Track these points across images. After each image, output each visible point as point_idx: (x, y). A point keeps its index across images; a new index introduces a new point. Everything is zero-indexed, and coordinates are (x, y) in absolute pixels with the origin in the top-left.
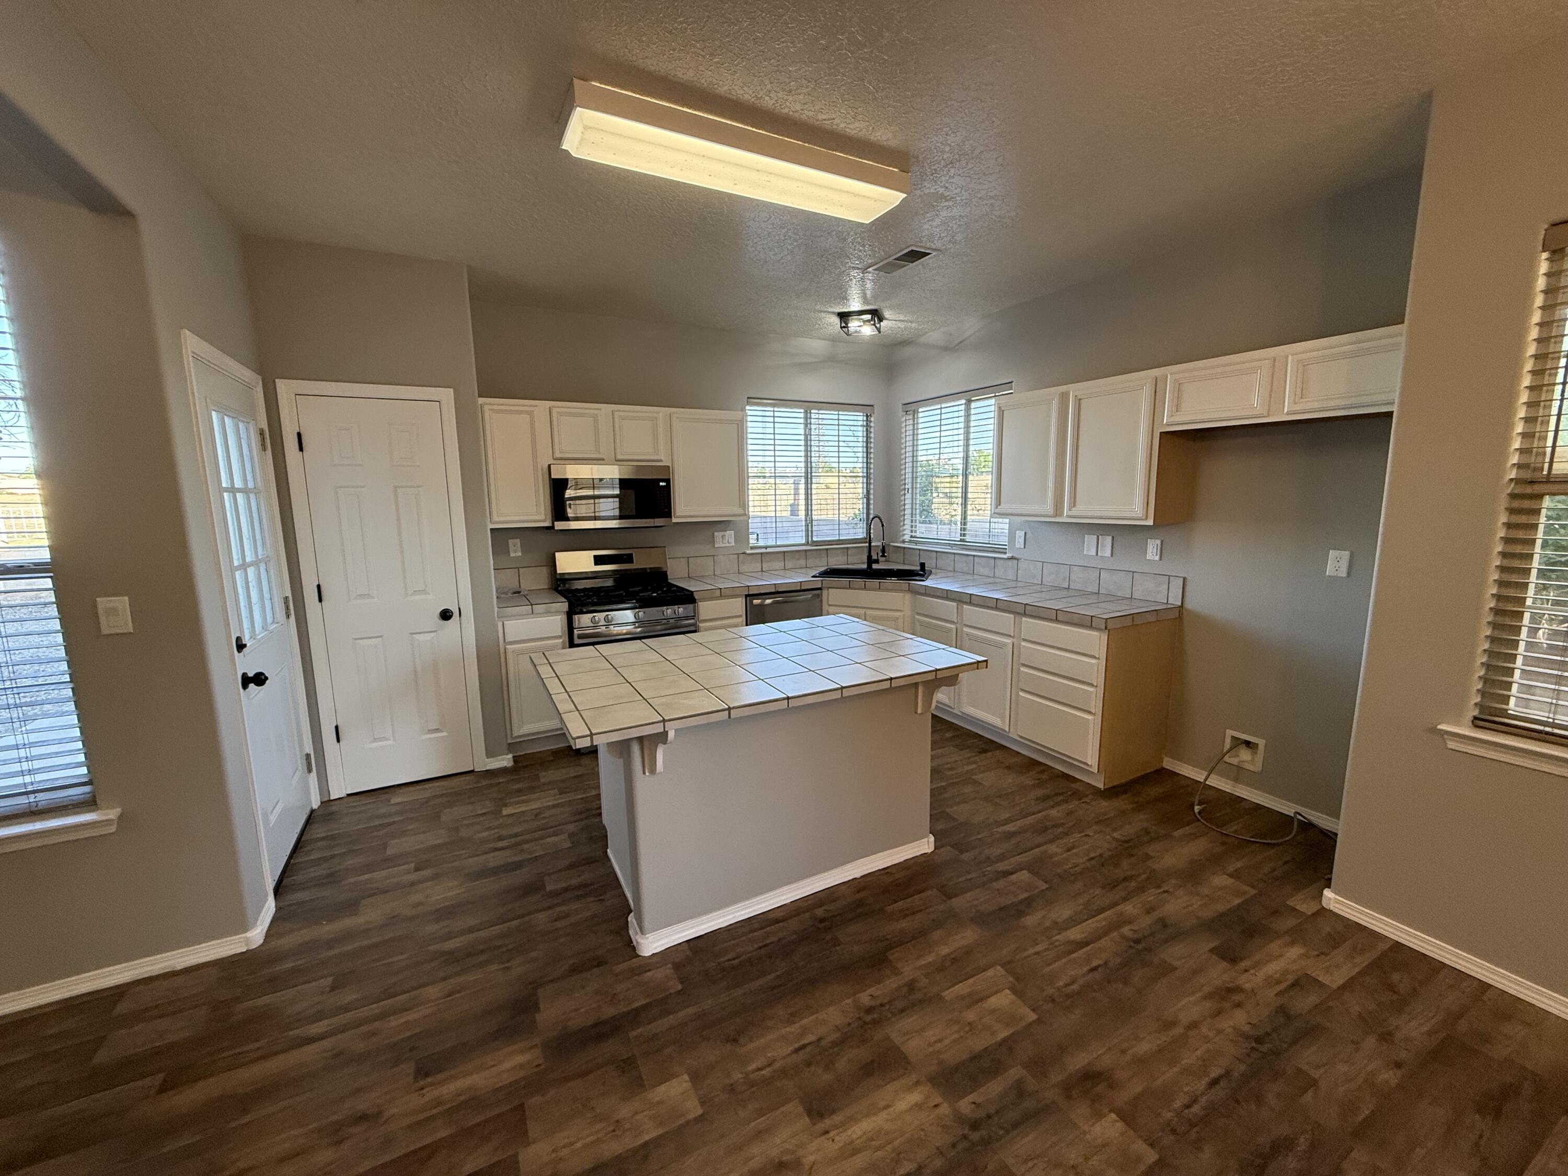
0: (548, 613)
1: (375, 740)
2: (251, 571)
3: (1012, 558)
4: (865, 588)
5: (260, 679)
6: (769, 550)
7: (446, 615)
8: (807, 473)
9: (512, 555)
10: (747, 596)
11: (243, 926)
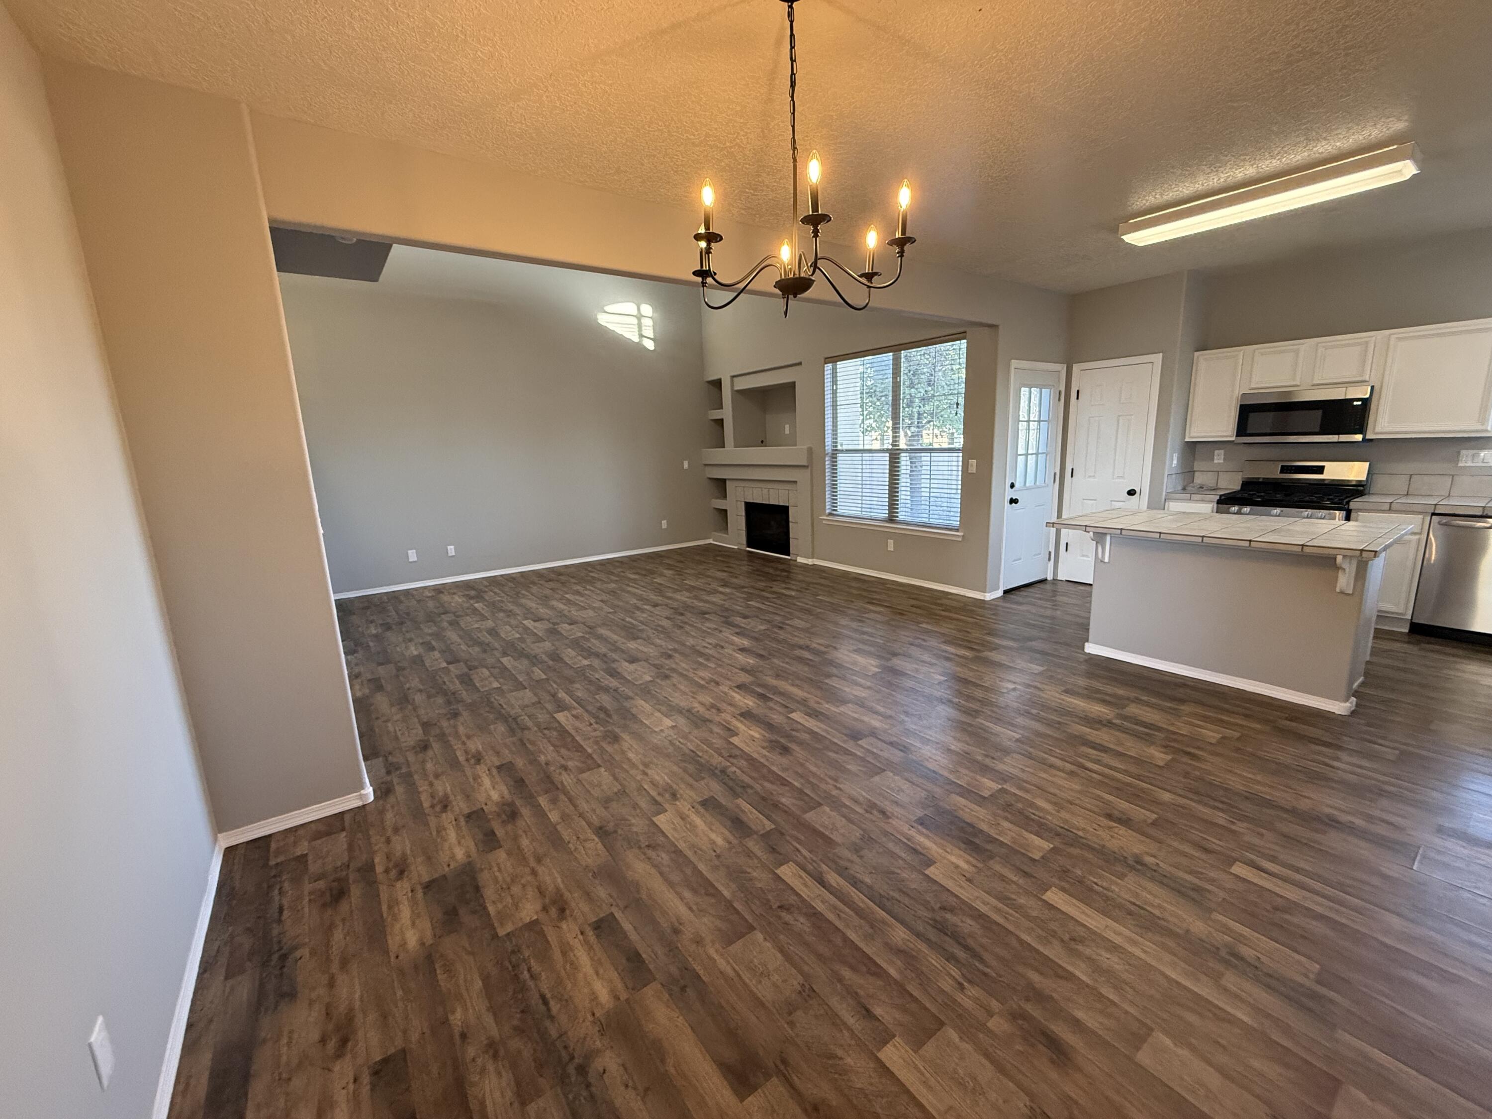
0: (1203, 501)
2: (1031, 457)
5: (1016, 501)
7: (1131, 493)
11: (985, 591)
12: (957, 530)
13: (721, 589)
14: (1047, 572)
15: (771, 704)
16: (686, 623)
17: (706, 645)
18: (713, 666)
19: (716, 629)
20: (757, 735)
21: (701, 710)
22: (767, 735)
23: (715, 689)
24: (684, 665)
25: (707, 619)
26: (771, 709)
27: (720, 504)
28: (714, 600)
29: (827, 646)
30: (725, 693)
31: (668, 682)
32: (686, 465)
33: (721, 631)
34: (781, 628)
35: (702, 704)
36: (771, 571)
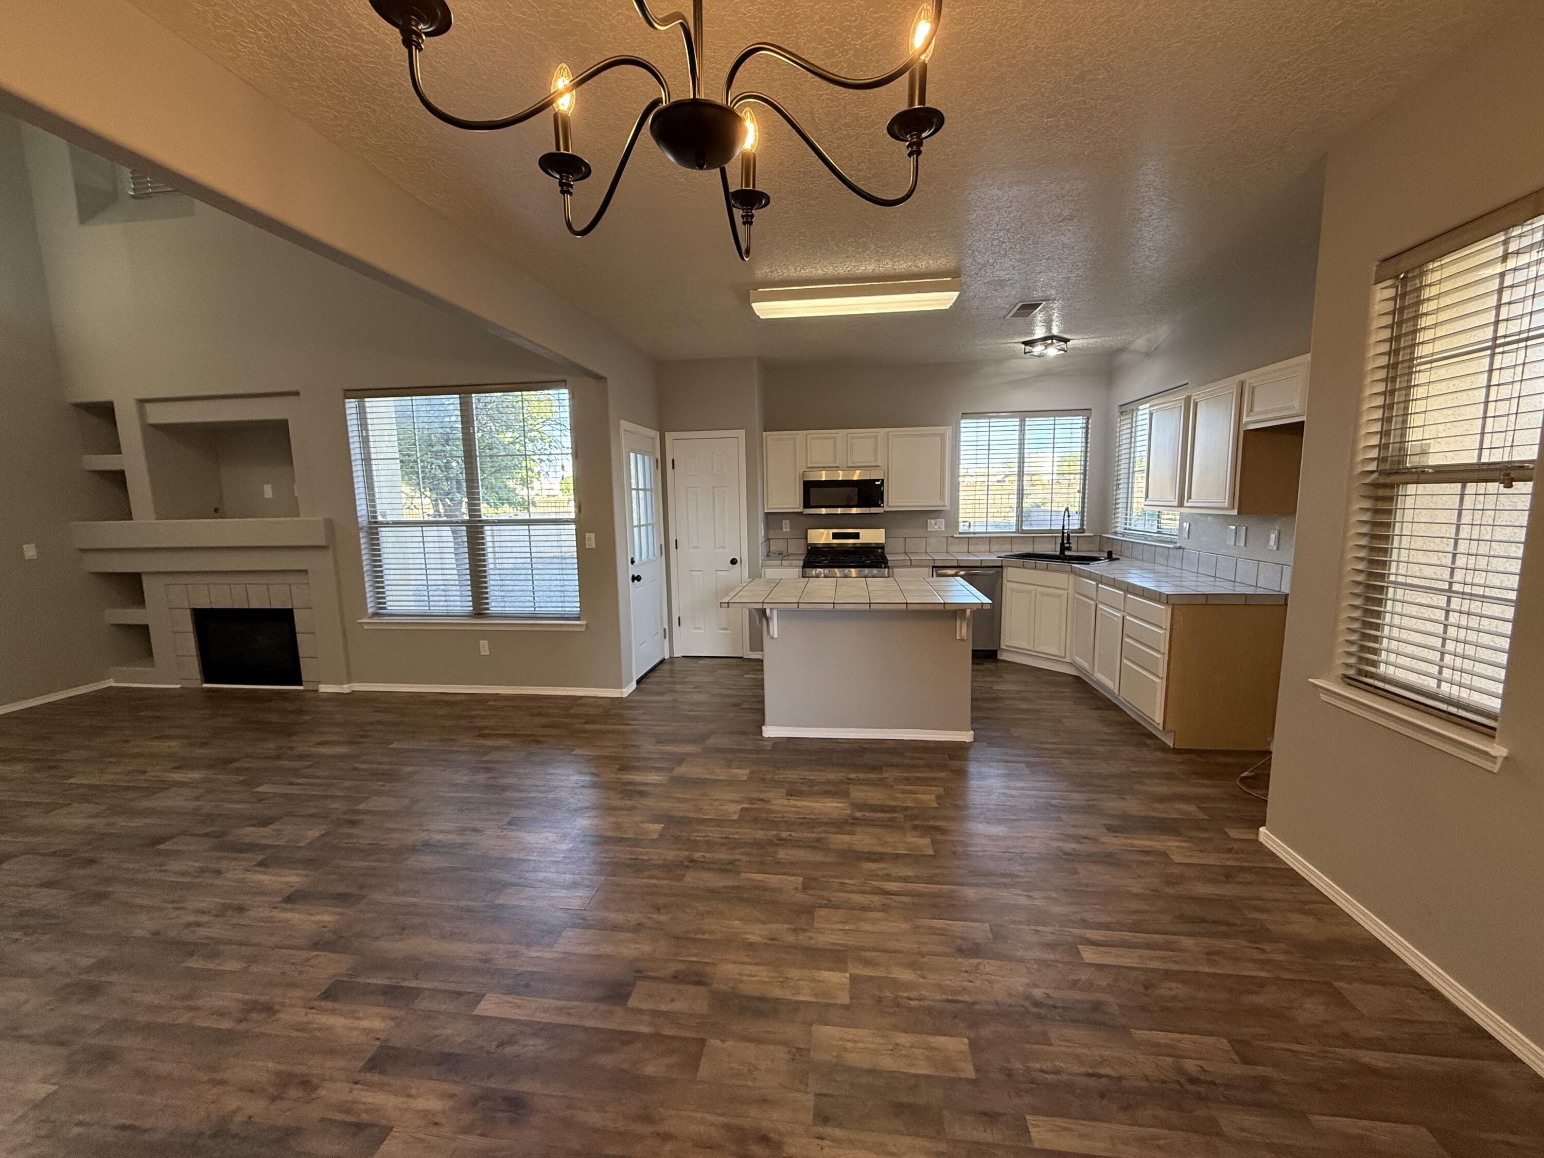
0: (790, 566)
1: (696, 628)
2: (643, 529)
3: (1180, 548)
4: (1023, 567)
5: (638, 578)
6: (977, 535)
7: (734, 562)
8: (1019, 472)
9: (784, 530)
10: (933, 567)
11: (620, 686)
12: (578, 619)
13: (177, 776)
14: (663, 652)
15: (424, 1004)
16: (108, 881)
17: (191, 918)
18: (234, 965)
19: (202, 871)
20: (435, 1104)
21: (256, 1107)
22: (458, 1089)
23: (269, 1029)
24: (149, 998)
25: (169, 854)
26: (429, 1015)
27: (133, 616)
28: (169, 803)
29: (462, 831)
30: (302, 1028)
31: (114, 1069)
32: (30, 551)
33: (218, 872)
34: (353, 823)
35: (250, 1090)
36: (275, 718)
